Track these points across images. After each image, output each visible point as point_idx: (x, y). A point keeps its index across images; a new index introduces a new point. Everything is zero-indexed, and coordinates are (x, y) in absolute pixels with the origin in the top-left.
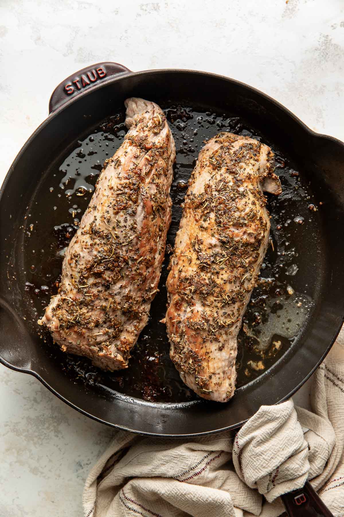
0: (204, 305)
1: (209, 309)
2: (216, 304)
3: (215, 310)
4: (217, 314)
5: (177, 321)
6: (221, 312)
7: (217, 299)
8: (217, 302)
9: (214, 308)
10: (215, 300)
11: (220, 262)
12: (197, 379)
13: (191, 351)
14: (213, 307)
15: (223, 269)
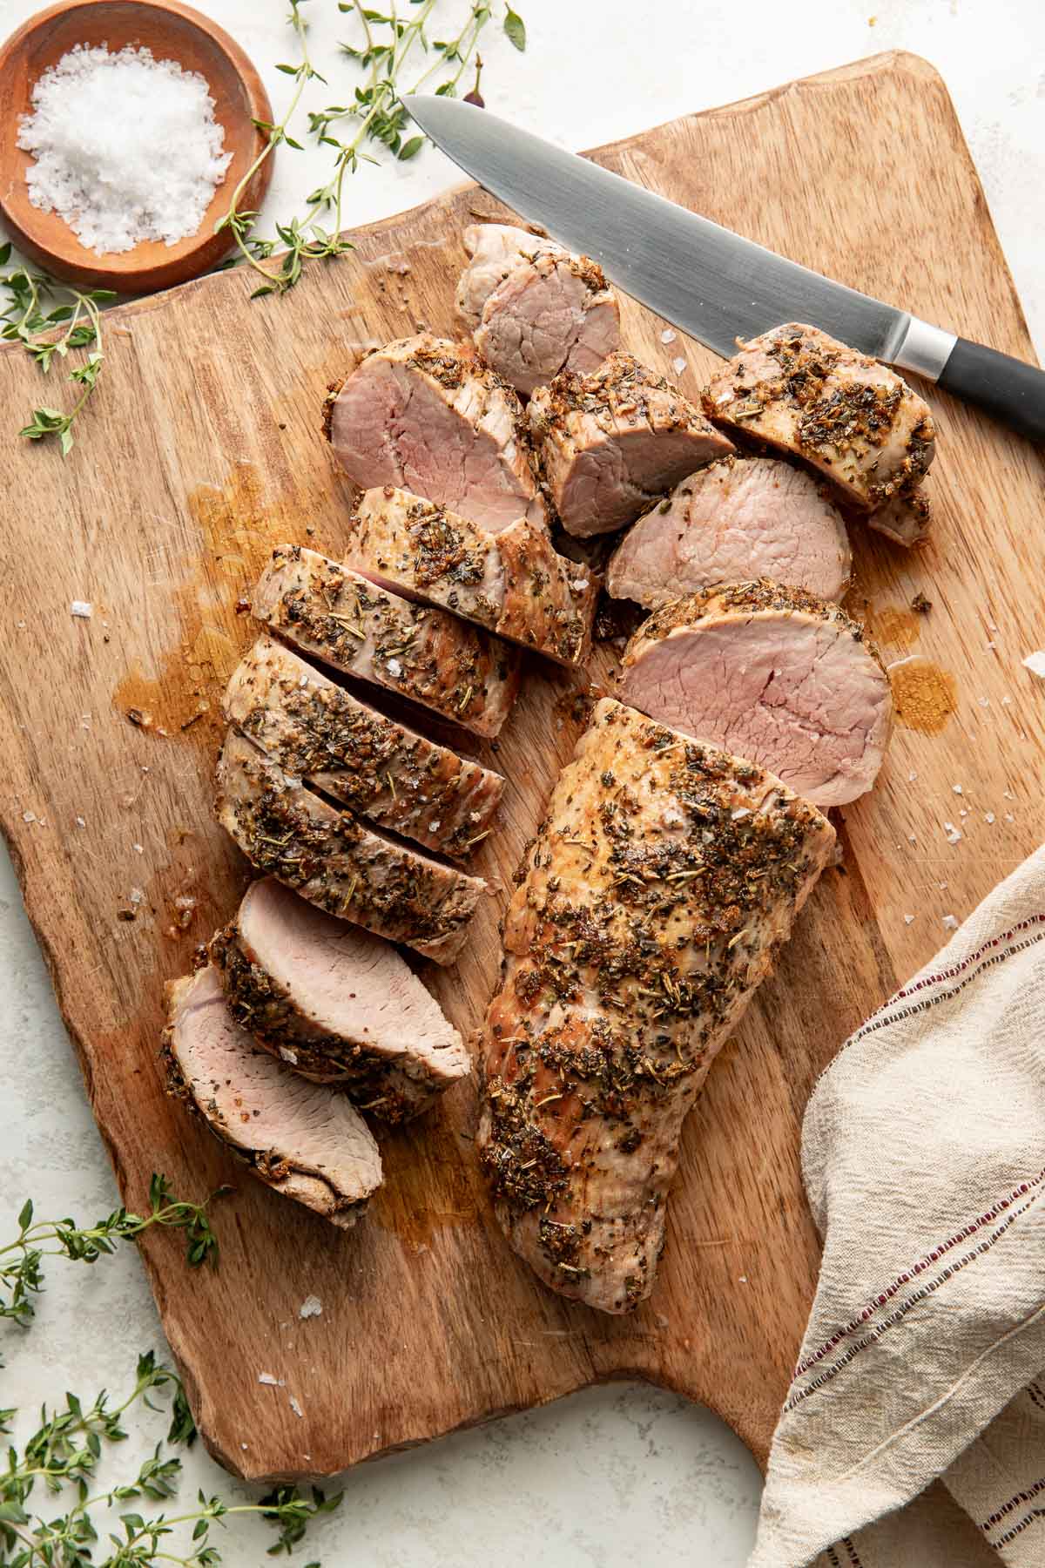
0: (605, 1005)
1: (619, 1019)
2: (641, 1006)
3: (635, 1025)
4: (640, 1039)
5: (516, 1042)
6: (652, 1035)
7: (647, 991)
8: (647, 1001)
9: (635, 1019)
10: (642, 996)
11: (679, 880)
12: (546, 1228)
13: (541, 1139)
14: (631, 1016)
15: (683, 901)
